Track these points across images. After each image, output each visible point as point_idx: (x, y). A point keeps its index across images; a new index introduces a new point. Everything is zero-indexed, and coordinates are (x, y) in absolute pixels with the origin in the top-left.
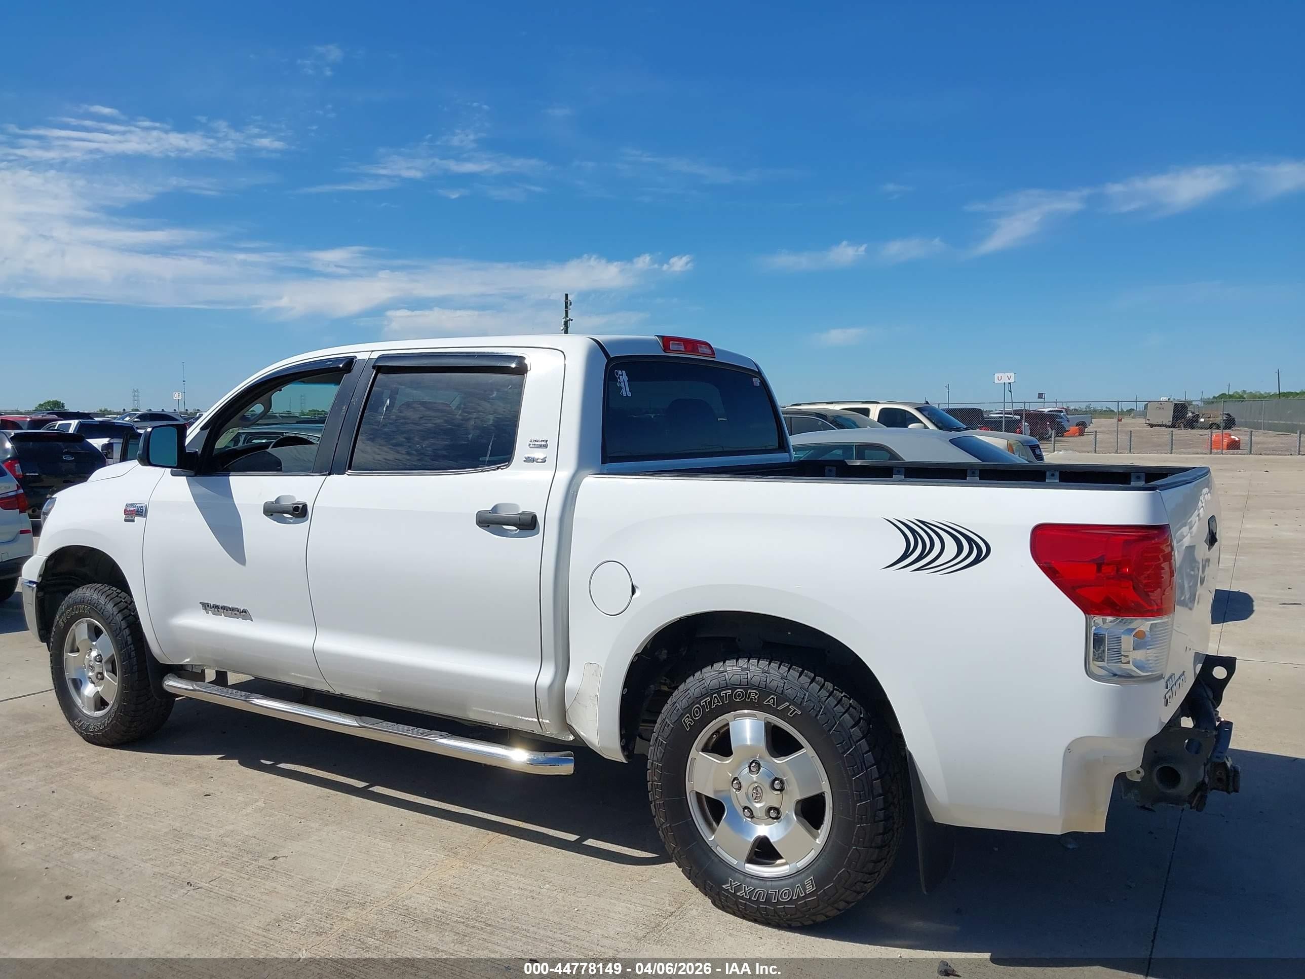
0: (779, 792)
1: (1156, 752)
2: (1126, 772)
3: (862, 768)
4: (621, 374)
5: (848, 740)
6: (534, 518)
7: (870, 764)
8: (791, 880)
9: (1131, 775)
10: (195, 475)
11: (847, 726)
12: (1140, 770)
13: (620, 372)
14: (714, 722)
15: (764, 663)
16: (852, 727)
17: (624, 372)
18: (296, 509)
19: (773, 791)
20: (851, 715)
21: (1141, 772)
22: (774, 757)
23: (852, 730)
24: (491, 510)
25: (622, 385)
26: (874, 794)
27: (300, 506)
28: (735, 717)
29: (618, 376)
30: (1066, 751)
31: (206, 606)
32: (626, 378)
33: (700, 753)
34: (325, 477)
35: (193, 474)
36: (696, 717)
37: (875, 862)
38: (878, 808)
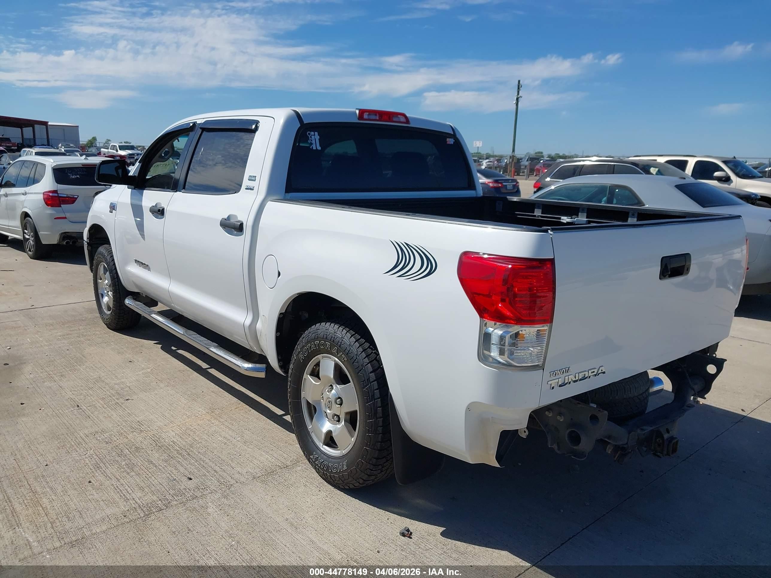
0: (339, 406)
1: (572, 419)
2: (518, 430)
3: (372, 399)
4: (313, 134)
5: (367, 381)
6: (242, 225)
7: (377, 397)
8: (339, 460)
9: (521, 433)
10: (134, 189)
11: (368, 372)
12: (526, 431)
13: (312, 133)
14: (314, 359)
15: (337, 326)
16: (371, 373)
17: (316, 133)
18: (159, 210)
19: (336, 405)
20: (372, 366)
21: (526, 432)
22: (338, 385)
23: (370, 375)
24: (227, 218)
25: (314, 142)
26: (377, 416)
27: (161, 209)
28: (323, 357)
29: (310, 136)
30: (466, 409)
31: (136, 261)
32: (317, 137)
33: (308, 376)
34: (173, 193)
35: (133, 188)
36: (305, 354)
37: (377, 459)
38: (379, 425)
